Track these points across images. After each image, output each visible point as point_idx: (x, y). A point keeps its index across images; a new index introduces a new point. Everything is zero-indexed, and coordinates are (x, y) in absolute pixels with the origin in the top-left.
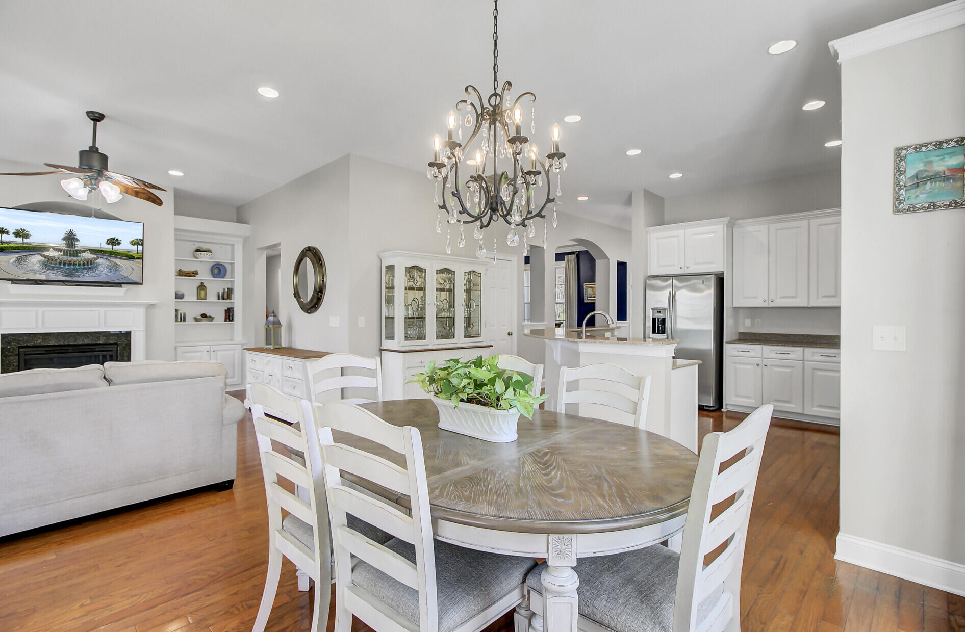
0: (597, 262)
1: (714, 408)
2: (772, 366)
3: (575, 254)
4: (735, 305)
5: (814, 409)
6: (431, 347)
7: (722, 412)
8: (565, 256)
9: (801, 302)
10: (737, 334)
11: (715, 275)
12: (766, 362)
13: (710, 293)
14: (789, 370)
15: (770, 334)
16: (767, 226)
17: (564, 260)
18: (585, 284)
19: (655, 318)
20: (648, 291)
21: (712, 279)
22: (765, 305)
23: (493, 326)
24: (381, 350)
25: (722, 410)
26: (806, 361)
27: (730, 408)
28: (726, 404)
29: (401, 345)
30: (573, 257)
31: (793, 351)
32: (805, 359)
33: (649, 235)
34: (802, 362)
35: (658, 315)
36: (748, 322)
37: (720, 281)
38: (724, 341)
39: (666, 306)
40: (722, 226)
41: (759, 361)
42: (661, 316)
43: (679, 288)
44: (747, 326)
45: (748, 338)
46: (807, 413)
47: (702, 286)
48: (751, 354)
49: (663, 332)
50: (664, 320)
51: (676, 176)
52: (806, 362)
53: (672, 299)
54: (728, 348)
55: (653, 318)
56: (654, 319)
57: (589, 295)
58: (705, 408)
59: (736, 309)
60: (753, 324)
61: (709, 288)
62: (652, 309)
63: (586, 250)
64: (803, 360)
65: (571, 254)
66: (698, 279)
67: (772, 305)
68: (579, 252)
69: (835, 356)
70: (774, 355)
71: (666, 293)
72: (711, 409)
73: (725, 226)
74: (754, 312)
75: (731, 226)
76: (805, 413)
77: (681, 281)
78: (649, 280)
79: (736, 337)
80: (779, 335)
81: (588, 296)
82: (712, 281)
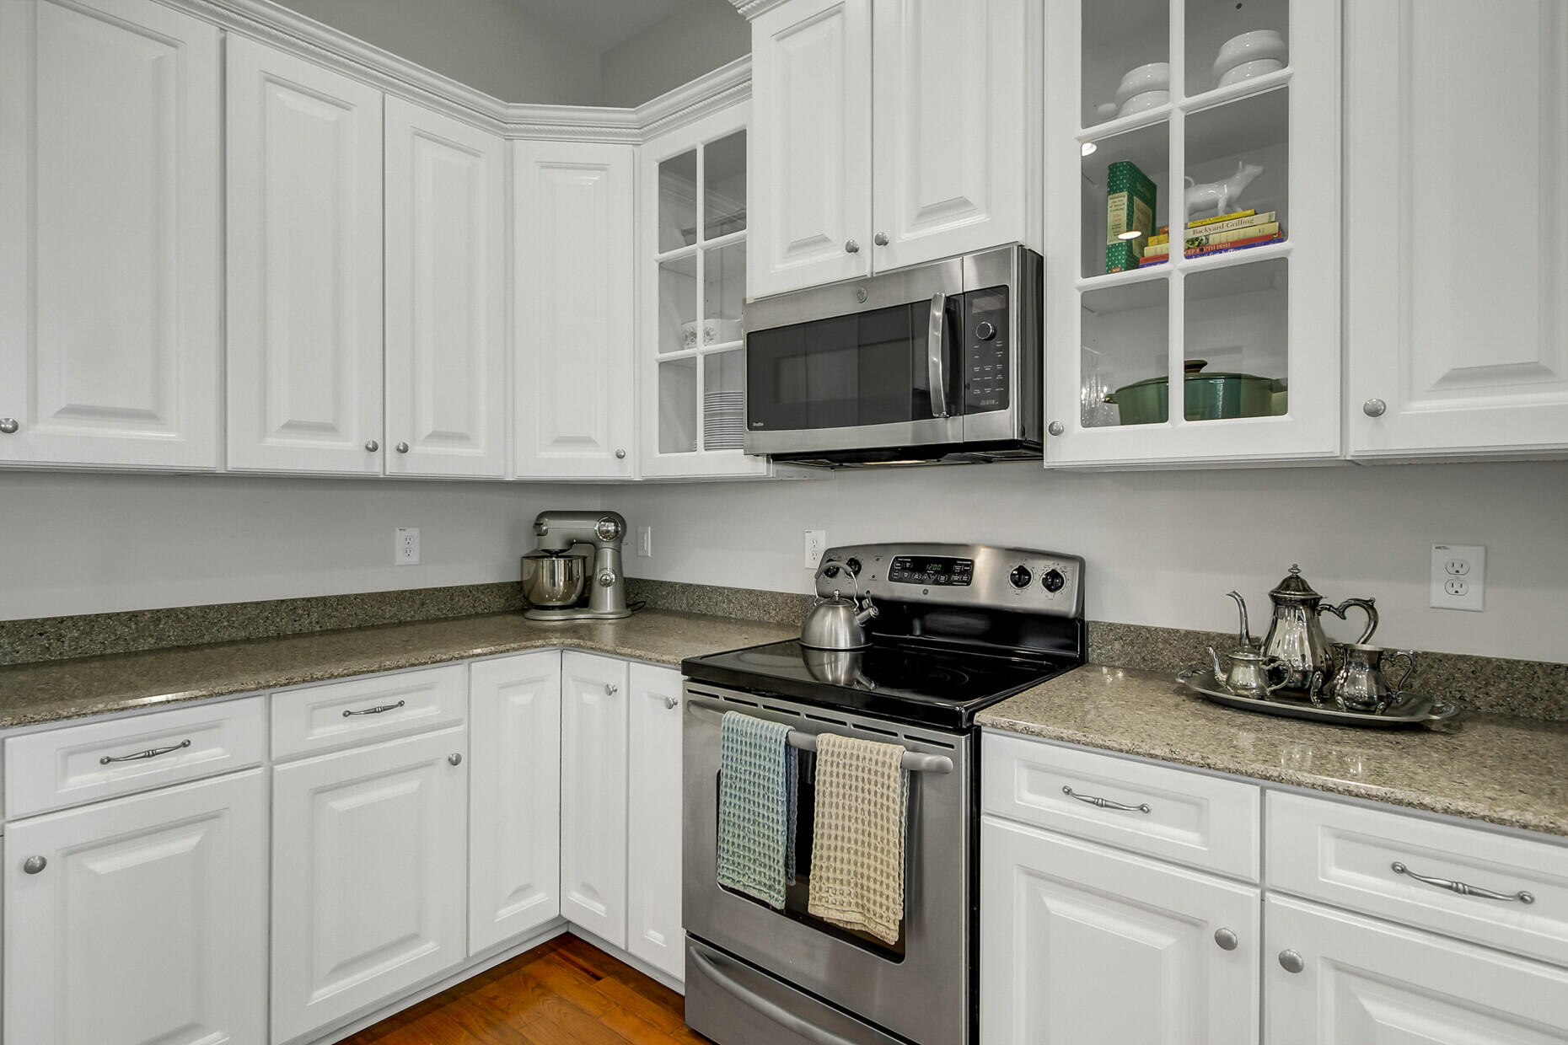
2: (71, 852)
31: (215, 725)
70: (89, 779)
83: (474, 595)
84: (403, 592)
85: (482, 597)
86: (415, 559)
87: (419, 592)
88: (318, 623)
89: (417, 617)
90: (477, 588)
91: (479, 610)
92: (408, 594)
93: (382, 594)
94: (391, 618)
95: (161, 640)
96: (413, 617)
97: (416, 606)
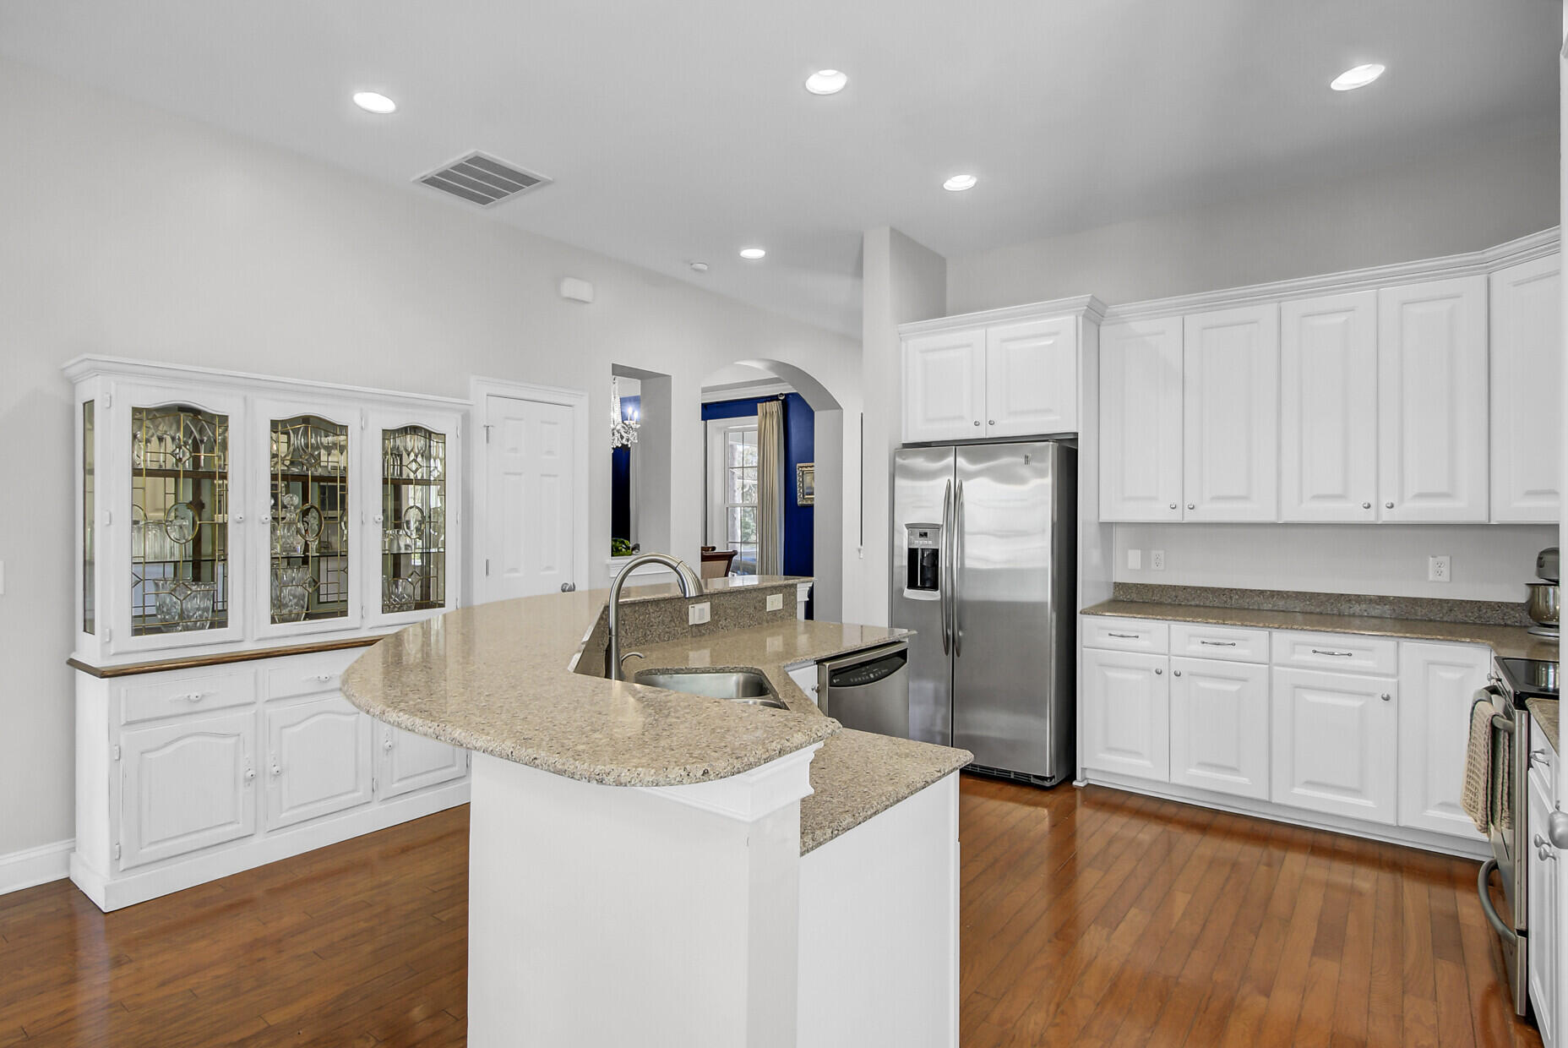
0: (819, 417)
1: (1054, 782)
2: (1191, 674)
3: (777, 400)
4: (1104, 518)
5: (1297, 790)
6: (249, 647)
7: (1075, 789)
8: (759, 405)
9: (1259, 510)
10: (1112, 586)
11: (1058, 441)
12: (1178, 664)
13: (1040, 487)
14: (1233, 687)
15: (1185, 588)
16: (1180, 319)
17: (757, 415)
18: (798, 465)
19: (916, 550)
20: (899, 482)
21: (1050, 450)
22: (1175, 517)
23: (515, 570)
24: (73, 663)
25: (1075, 783)
26: (1279, 665)
27: (1095, 779)
28: (1084, 770)
29: (112, 652)
30: (775, 407)
31: (1245, 639)
32: (1274, 660)
33: (904, 344)
34: (1267, 666)
35: (920, 543)
36: (1134, 558)
37: (1068, 455)
38: (1079, 608)
39: (938, 519)
40: (1073, 317)
41: (1160, 662)
42: (927, 544)
43: (970, 475)
44: (1132, 568)
45: (1134, 596)
46: (1278, 802)
47: (1025, 471)
48: (1143, 643)
49: (935, 587)
50: (935, 554)
51: (960, 182)
52: (1276, 668)
53: (954, 500)
54: (1086, 626)
55: (910, 549)
56: (913, 553)
57: (807, 488)
58: (1033, 780)
59: (1107, 528)
60: (1145, 561)
61: (1042, 474)
62: (909, 526)
63: (795, 391)
64: (1269, 663)
65: (769, 401)
66: (1013, 453)
67: (1190, 517)
68: (787, 395)
69: (1350, 655)
70: (1196, 648)
71: (940, 485)
72: (1047, 784)
73: (1080, 319)
74: (1147, 532)
75: (1095, 316)
76: (1275, 800)
77: (973, 459)
78: (900, 456)
79: (1106, 595)
80: (1206, 589)
81: (806, 491)
82: (1048, 456)
83: (1503, 610)
84: (1432, 599)
85: (1512, 612)
86: (1445, 577)
87: (1447, 601)
88: (1366, 610)
89: (1445, 619)
90: (1507, 605)
91: (1509, 622)
92: (1437, 602)
93: (1415, 599)
94: (1422, 616)
95: (1275, 606)
96: (1442, 618)
97: (1445, 611)
